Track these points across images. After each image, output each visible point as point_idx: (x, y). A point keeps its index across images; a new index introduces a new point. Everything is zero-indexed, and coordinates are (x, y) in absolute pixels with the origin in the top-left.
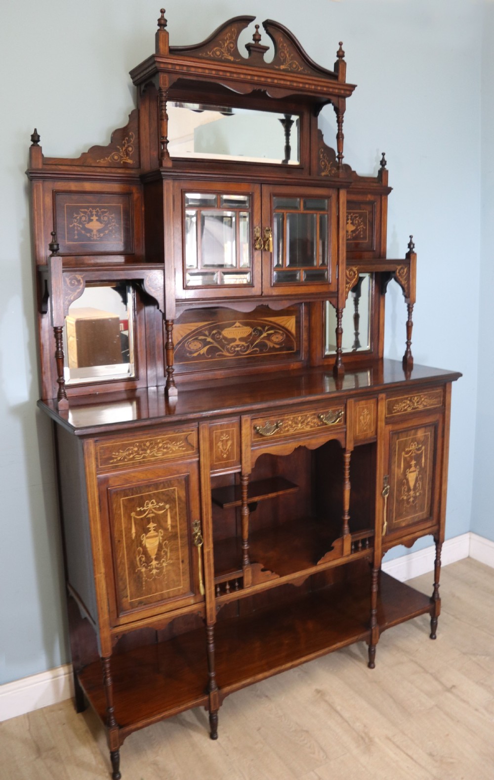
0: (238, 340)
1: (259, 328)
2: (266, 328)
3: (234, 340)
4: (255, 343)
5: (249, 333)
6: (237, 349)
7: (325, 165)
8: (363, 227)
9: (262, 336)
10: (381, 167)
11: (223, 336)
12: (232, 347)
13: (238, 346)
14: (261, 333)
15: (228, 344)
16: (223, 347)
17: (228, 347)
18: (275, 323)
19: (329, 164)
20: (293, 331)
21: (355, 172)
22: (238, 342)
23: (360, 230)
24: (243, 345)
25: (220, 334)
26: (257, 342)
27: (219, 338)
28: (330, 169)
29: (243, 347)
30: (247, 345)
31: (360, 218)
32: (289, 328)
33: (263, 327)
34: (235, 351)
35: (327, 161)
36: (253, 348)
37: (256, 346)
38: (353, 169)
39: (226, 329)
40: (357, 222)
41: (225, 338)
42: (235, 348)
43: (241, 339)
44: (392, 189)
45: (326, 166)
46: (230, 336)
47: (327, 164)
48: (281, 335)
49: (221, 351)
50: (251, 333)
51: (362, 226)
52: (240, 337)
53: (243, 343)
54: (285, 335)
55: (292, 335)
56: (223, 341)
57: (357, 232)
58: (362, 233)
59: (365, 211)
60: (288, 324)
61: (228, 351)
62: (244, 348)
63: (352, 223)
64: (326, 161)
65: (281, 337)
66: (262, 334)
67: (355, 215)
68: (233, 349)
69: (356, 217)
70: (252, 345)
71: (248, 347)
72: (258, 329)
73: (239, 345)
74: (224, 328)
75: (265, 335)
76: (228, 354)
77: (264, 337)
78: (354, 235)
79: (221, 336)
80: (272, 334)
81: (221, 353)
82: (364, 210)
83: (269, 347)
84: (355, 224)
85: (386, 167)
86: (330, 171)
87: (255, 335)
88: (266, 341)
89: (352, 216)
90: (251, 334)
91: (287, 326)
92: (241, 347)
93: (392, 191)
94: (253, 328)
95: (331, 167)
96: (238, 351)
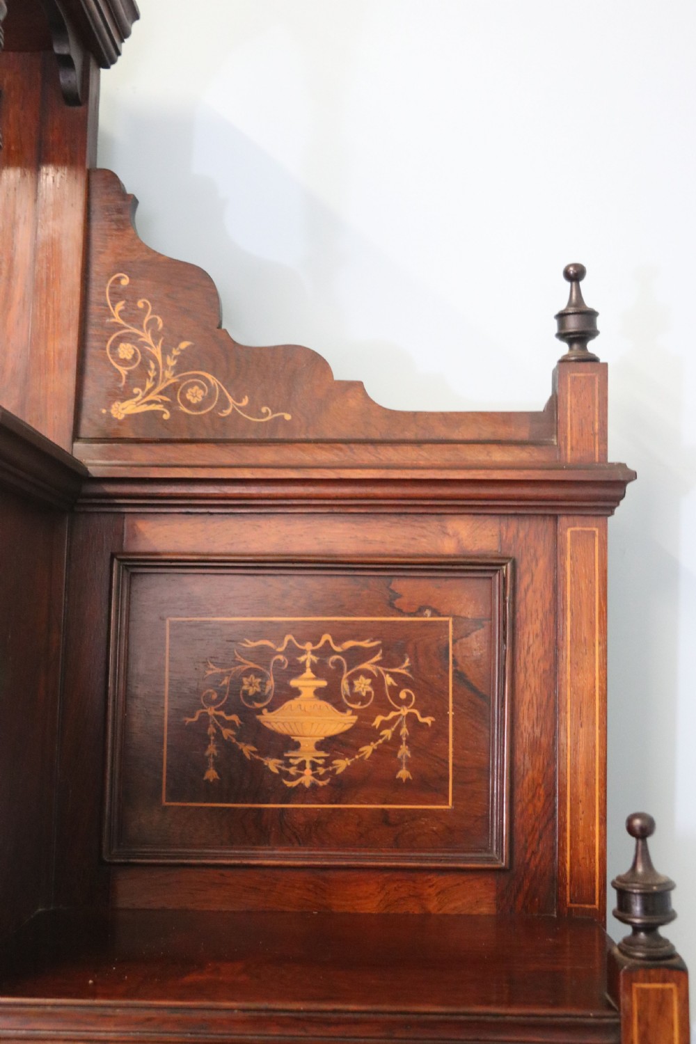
7: (143, 363)
8: (411, 718)
10: (563, 348)
19: (166, 352)
21: (356, 387)
23: (387, 733)
28: (170, 377)
31: (387, 662)
35: (156, 337)
38: (341, 373)
40: (363, 685)
44: (633, 476)
45: (144, 366)
47: (157, 351)
51: (404, 711)
57: (368, 750)
58: (404, 751)
59: (428, 617)
63: (329, 695)
64: (147, 337)
67: (350, 644)
69: (357, 656)
78: (342, 765)
82: (420, 611)
84: (355, 698)
85: (593, 347)
86: (171, 390)
89: (326, 651)
93: (630, 488)
95: (178, 369)
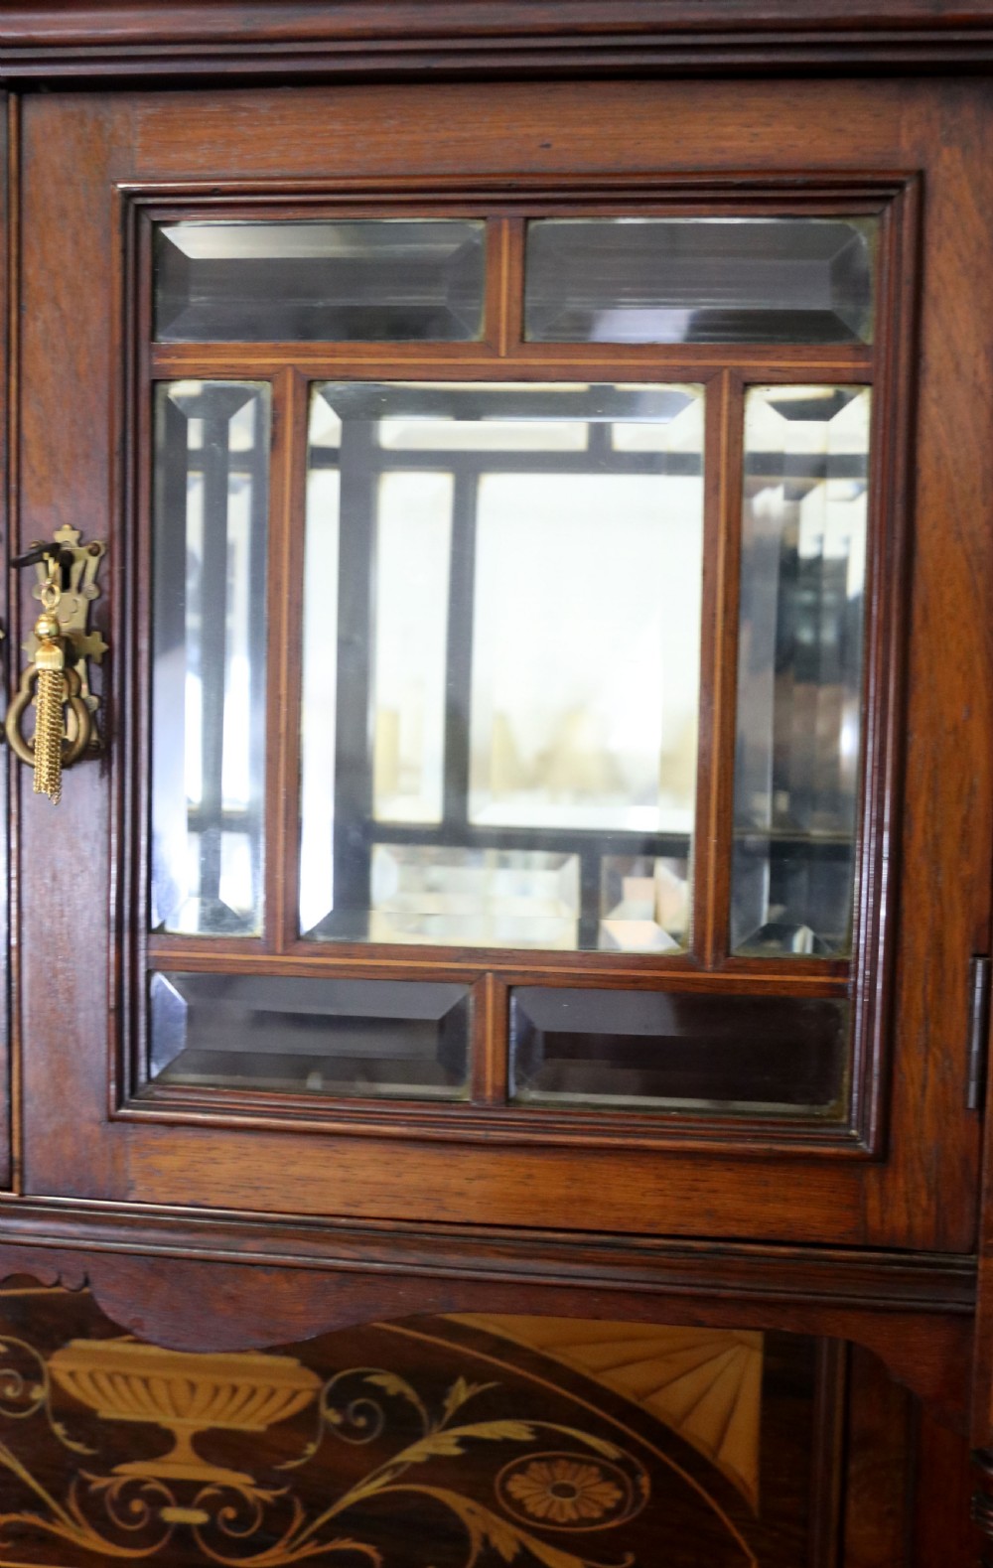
0: (184, 1449)
1: (390, 1383)
2: (461, 1393)
3: (153, 1441)
4: (351, 1497)
5: (296, 1406)
6: (173, 1515)
9: (414, 1453)
11: (55, 1387)
12: (133, 1488)
13: (185, 1492)
14: (404, 1426)
15: (104, 1466)
16: (57, 1470)
17: (99, 1483)
18: (547, 1367)
20: (740, 1457)
22: (182, 1465)
24: (231, 1495)
25: (33, 1373)
26: (367, 1489)
27: (23, 1404)
29: (230, 1513)
30: (266, 1495)
32: (700, 1430)
33: (432, 1379)
34: (158, 1528)
36: (322, 1536)
37: (354, 1521)
39: (78, 1344)
41: (78, 1416)
42: (157, 1501)
43: (213, 1445)
46: (116, 1406)
48: (607, 1476)
49: (36, 1505)
50: (312, 1409)
52: (205, 1423)
53: (239, 1480)
54: (645, 1481)
55: (721, 1485)
56: (58, 1429)
60: (684, 1390)
61: (95, 1512)
62: (242, 1521)
65: (609, 1495)
66: (416, 1436)
68: (137, 1506)
70: (313, 1510)
71: (277, 1518)
72: (378, 1392)
73: (202, 1484)
74: (68, 1337)
75: (443, 1443)
76: (93, 1542)
77: (436, 1461)
79: (39, 1393)
80: (510, 1448)
81: (31, 1519)
83: (476, 1546)
87: (346, 1428)
88: (458, 1503)
90: (306, 1419)
91: (669, 1403)
92: (211, 1505)
94: (325, 1374)
96: (183, 1531)
